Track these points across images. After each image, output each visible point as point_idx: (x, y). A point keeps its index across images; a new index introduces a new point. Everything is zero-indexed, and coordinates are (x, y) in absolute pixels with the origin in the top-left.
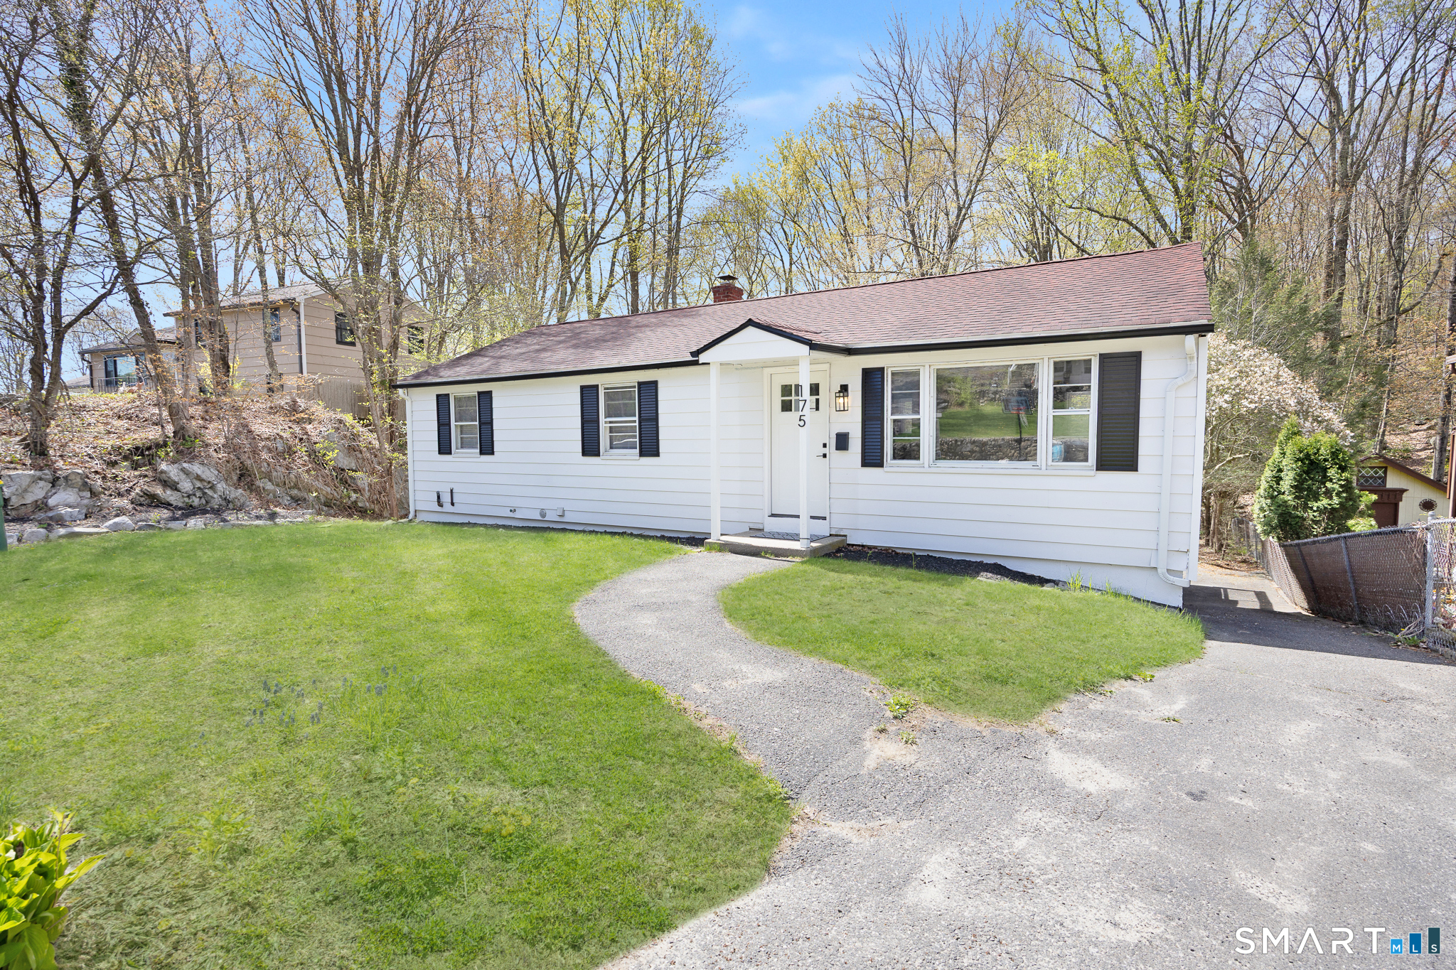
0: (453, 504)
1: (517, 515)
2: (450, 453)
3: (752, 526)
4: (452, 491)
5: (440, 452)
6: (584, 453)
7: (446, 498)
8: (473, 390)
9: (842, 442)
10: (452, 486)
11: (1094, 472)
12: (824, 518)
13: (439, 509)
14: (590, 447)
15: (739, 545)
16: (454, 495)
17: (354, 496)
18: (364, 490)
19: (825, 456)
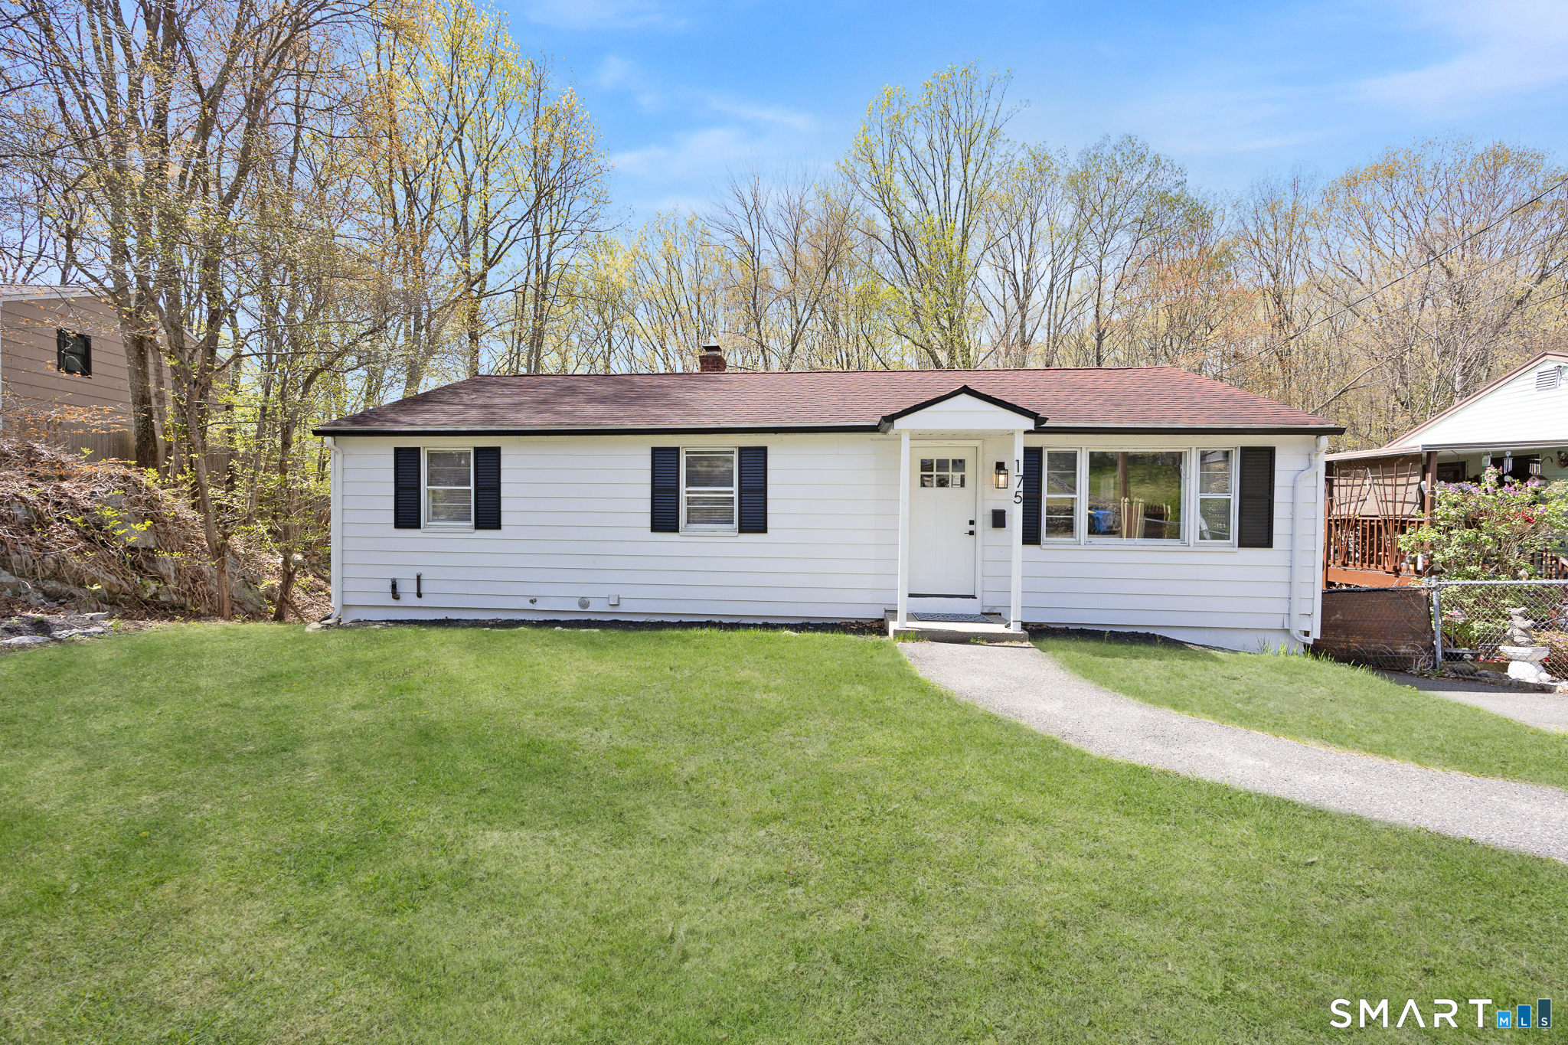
0: (419, 595)
1: (538, 606)
2: (418, 526)
3: (888, 608)
4: (419, 578)
5: (399, 524)
6: (655, 528)
7: (407, 588)
8: (469, 444)
9: (999, 519)
10: (419, 571)
11: (1236, 549)
12: (973, 597)
13: (394, 603)
14: (664, 519)
15: (940, 632)
16: (423, 584)
17: (153, 586)
18: (169, 576)
19: (971, 533)
